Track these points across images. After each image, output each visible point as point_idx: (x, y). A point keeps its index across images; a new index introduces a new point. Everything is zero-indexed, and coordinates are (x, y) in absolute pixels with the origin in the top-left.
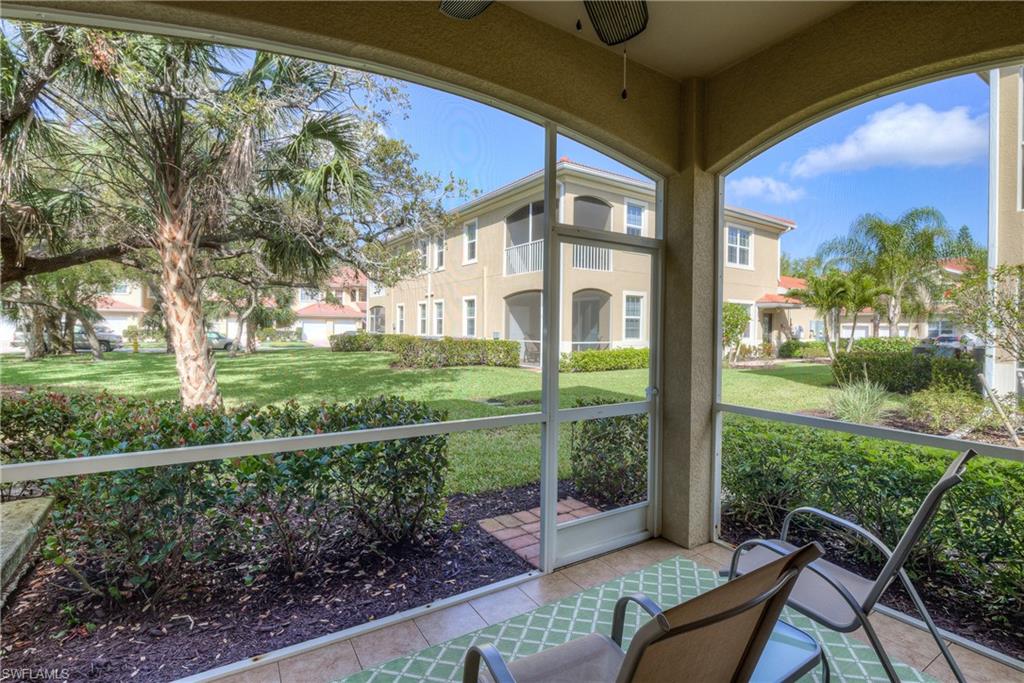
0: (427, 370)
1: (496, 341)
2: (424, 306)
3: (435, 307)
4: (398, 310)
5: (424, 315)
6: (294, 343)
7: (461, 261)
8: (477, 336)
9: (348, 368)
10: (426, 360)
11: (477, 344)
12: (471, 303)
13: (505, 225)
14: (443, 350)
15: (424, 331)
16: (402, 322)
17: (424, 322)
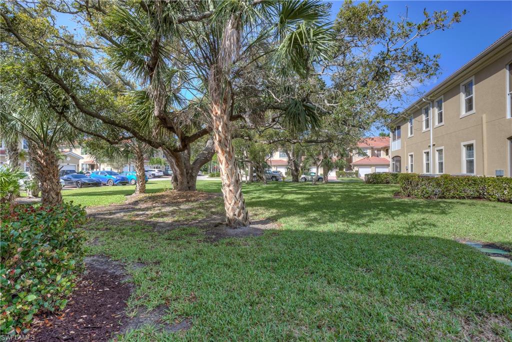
0: (421, 201)
1: (499, 178)
2: (428, 153)
3: (437, 154)
4: (410, 157)
5: (428, 160)
6: (353, 179)
7: (459, 114)
8: (476, 174)
9: (363, 195)
10: (422, 192)
11: (475, 181)
12: (470, 147)
13: (508, 72)
14: (439, 185)
15: (428, 170)
16: (412, 165)
17: (428, 165)
